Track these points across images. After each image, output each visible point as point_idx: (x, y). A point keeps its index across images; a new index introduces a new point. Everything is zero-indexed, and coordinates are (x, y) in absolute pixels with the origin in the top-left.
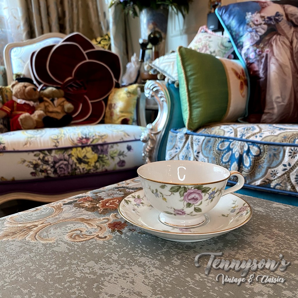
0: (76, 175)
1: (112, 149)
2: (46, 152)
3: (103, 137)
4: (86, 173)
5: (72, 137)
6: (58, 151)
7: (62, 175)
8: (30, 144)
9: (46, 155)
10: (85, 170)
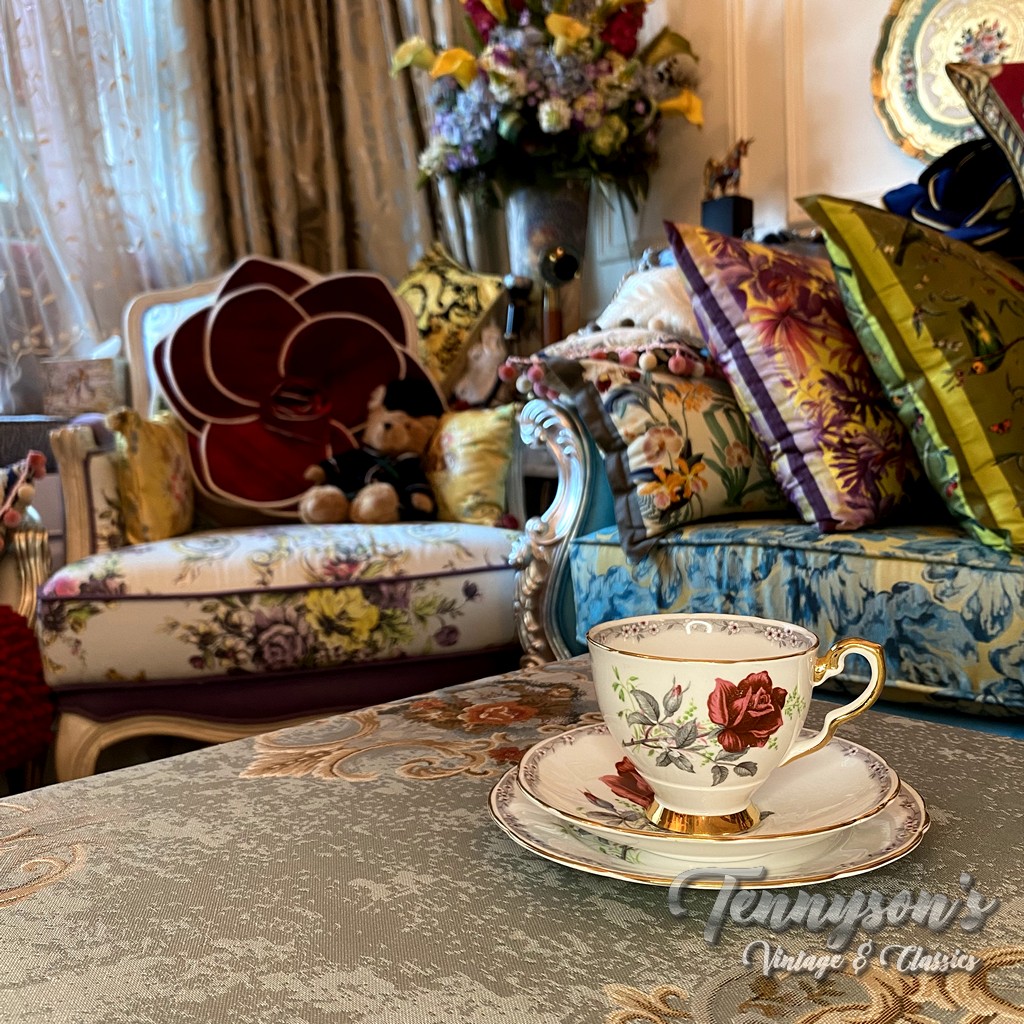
0: (315, 666)
1: (421, 594)
2: (236, 601)
3: (396, 559)
4: (345, 663)
5: (309, 557)
6: (270, 597)
7: (278, 666)
8: (194, 577)
9: (235, 607)
10: (340, 652)
